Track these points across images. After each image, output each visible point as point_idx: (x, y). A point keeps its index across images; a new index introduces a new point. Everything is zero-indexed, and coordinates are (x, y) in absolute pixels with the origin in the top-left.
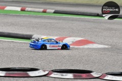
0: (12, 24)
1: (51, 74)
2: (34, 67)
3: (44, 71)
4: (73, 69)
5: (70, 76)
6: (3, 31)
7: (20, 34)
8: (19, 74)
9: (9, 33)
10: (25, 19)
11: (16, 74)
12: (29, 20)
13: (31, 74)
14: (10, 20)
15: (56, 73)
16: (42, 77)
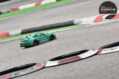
0: (52, 16)
1: (101, 51)
3: (94, 50)
6: (45, 25)
7: (61, 23)
8: (71, 59)
9: (51, 25)
10: (62, 8)
13: (82, 56)
14: (49, 12)
15: (106, 49)
16: (94, 57)
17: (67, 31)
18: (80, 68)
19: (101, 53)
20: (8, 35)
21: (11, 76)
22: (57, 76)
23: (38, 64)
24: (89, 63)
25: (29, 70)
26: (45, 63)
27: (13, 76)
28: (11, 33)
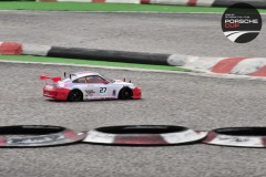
0: (124, 33)
1: (213, 137)
2: (175, 124)
3: (198, 132)
4: (261, 126)
5: (256, 141)
6: (105, 49)
7: (141, 54)
8: (143, 139)
9: (118, 53)
10: (150, 22)
11: (136, 138)
12: (159, 22)
13: (170, 138)
14: (119, 24)
15: (223, 136)
16: (195, 146)
17: (149, 76)
18: (158, 162)
19: (213, 142)
20: (18, 51)
21: (5, 141)
22: (105, 168)
23: (70, 131)
24: (181, 157)
25: (47, 139)
26: (86, 133)
27: (9, 143)
28: (27, 48)
